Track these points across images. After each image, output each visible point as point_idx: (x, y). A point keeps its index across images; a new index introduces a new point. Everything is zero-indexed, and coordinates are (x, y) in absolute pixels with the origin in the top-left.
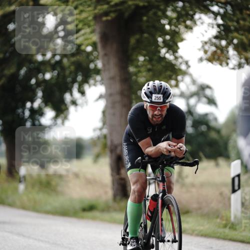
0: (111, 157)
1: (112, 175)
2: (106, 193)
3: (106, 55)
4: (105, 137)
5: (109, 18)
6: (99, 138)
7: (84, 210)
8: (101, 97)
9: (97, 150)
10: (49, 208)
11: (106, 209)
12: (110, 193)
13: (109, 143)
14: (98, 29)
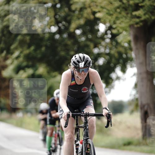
0: (141, 112)
1: (142, 123)
2: (138, 134)
3: (137, 49)
4: (137, 99)
5: (138, 26)
6: (133, 100)
7: (125, 145)
8: (134, 75)
9: (132, 107)
10: (103, 144)
11: (139, 144)
12: (140, 134)
13: (139, 103)
14: (132, 32)
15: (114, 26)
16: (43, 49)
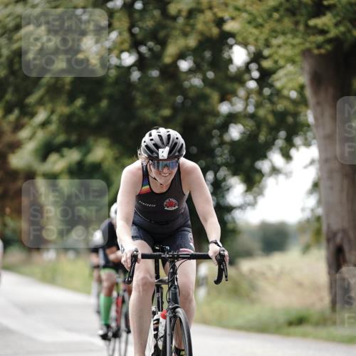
0: (328, 248)
1: (329, 273)
2: (321, 299)
3: (318, 104)
4: (318, 219)
5: (323, 51)
6: (308, 221)
7: (291, 324)
8: (312, 162)
9: (307, 238)
10: (240, 321)
11: (323, 322)
12: (327, 299)
13: (324, 228)
14: (307, 66)
15: (266, 52)
16: (104, 103)
